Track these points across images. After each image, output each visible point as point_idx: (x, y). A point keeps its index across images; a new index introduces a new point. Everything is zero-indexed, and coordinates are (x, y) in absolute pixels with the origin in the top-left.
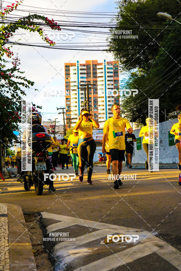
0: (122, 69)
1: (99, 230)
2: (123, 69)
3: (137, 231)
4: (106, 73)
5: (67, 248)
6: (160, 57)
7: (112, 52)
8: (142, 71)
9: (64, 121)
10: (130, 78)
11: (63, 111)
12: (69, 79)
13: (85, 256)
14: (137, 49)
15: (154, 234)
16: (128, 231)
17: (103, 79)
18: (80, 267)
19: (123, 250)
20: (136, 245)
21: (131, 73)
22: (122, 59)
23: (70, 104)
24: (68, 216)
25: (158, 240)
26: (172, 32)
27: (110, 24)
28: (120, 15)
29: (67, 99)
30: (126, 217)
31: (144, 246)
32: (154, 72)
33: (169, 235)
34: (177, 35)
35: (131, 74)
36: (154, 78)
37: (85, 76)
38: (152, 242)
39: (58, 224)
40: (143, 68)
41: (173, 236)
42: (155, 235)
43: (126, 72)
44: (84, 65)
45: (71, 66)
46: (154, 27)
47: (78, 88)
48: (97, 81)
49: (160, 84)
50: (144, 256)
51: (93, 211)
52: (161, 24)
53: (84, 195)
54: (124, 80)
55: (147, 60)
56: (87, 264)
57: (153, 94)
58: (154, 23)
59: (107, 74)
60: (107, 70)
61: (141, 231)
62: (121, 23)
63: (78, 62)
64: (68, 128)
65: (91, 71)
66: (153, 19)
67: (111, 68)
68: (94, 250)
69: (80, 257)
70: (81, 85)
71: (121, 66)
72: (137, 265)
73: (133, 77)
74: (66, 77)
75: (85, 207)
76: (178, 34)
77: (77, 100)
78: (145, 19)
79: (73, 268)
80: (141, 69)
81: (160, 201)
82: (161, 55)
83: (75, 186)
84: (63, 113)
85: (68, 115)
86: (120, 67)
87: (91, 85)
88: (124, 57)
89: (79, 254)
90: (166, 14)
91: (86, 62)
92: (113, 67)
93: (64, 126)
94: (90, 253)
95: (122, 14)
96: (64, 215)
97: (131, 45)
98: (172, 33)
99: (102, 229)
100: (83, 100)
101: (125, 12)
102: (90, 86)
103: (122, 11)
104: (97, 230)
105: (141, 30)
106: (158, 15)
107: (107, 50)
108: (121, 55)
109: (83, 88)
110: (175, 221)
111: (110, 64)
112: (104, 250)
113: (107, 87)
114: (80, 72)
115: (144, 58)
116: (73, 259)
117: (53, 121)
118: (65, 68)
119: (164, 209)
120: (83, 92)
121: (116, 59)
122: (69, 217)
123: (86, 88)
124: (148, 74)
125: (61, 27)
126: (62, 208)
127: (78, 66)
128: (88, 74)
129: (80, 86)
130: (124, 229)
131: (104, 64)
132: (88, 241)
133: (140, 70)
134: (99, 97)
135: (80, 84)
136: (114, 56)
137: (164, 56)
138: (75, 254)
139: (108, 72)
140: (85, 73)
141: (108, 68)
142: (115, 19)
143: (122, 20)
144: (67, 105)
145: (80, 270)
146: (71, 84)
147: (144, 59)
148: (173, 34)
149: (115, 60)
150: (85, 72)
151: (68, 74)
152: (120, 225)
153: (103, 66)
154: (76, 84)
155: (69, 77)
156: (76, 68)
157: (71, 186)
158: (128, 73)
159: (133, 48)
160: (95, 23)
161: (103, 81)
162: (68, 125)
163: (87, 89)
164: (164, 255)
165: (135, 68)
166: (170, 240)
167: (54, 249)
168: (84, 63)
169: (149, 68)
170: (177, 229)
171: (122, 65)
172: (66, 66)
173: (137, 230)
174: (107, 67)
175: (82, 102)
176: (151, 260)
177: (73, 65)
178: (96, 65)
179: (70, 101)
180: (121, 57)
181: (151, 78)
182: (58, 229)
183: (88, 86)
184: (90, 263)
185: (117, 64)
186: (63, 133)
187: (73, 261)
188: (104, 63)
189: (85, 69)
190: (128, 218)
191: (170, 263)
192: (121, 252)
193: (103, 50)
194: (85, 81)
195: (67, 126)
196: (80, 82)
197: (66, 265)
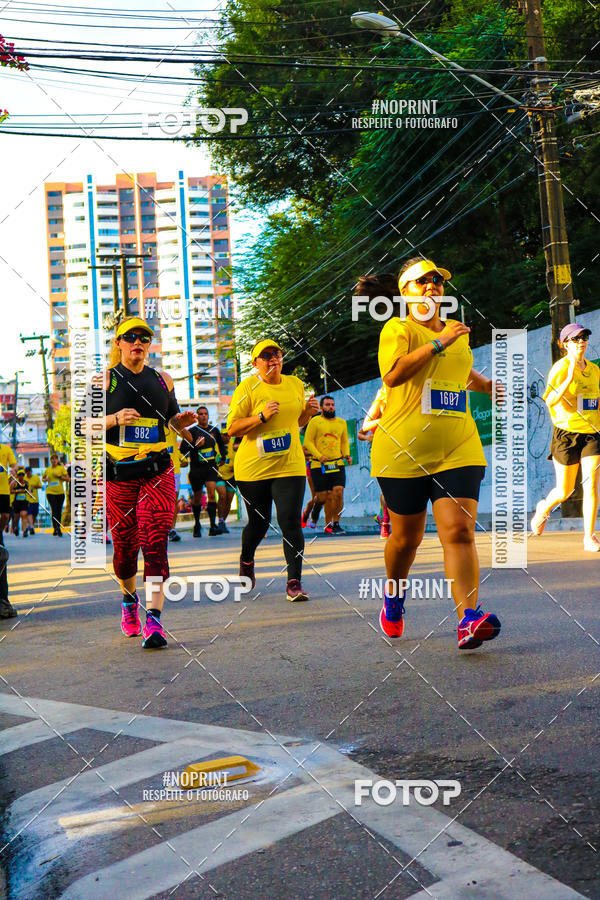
0: (237, 202)
1: (162, 743)
2: (241, 203)
3: (288, 745)
4: (187, 215)
5: (55, 807)
6: (363, 160)
7: (204, 145)
8: (304, 209)
9: (46, 379)
10: (267, 234)
11: (42, 345)
12: (60, 236)
13: (114, 833)
14: (288, 136)
15: (344, 751)
16: (258, 745)
17: (178, 235)
18: (94, 871)
19: (240, 809)
20: (285, 790)
21: (271, 213)
22: (238, 169)
23: (65, 323)
24: (59, 699)
25: (355, 772)
26: (402, 76)
27: (195, 49)
28: (227, 18)
29: (55, 304)
30: (252, 699)
31: (311, 793)
32: (346, 210)
33: (394, 753)
34: (417, 87)
35: (270, 217)
36: (344, 233)
37: (115, 225)
38: (336, 776)
39: (23, 727)
40: (311, 198)
41: (405, 754)
42: (349, 755)
43: (251, 213)
44: (110, 191)
45: (68, 193)
46: (341, 60)
47: (94, 268)
48: (154, 244)
49: (366, 253)
50: (309, 824)
51: (141, 680)
52: (365, 50)
53: (112, 628)
54: (245, 237)
55: (321, 171)
56: (119, 860)
57: (343, 287)
58: (343, 47)
59: (191, 221)
60: (189, 207)
61: (303, 743)
62: (231, 46)
63: (90, 179)
64: (61, 405)
65: (134, 211)
66: (338, 34)
67: (203, 200)
68: (145, 811)
69: (98, 836)
70: (102, 258)
71: (235, 191)
72: (285, 857)
73: (277, 229)
74: (49, 230)
75: (115, 668)
76: (420, 85)
77: (89, 309)
78: (312, 35)
79: (70, 875)
80: (302, 203)
81: (367, 640)
82: (367, 156)
83: (84, 599)
84: (43, 352)
85: (61, 359)
86: (232, 195)
87: (136, 256)
88: (243, 160)
89: (93, 827)
90: (378, 18)
91: (118, 181)
92: (208, 195)
93: (47, 396)
94: (132, 823)
95: (236, 15)
96: (44, 697)
97: (268, 122)
98: (400, 82)
99: (171, 742)
100: (111, 308)
101: (243, 9)
102: (132, 261)
103: (233, 7)
104: (156, 744)
105: (299, 72)
106: (354, 20)
107: (186, 139)
108: (234, 156)
109: (107, 267)
110: (413, 706)
111: (199, 187)
112: (179, 811)
113: (192, 263)
114: (98, 211)
115: (311, 165)
116: (71, 845)
117: (8, 381)
118: (48, 201)
119: (379, 666)
120: (109, 281)
121: (216, 168)
122: (62, 705)
123: (120, 267)
124: (323, 216)
125: (28, 60)
126: (38, 674)
127: (90, 194)
128: (126, 219)
129: (98, 260)
130: (246, 737)
131: (177, 187)
132: (124, 783)
133: (297, 204)
134: (164, 298)
135: (97, 254)
136: (211, 158)
137: (377, 159)
138: (79, 826)
139: (193, 214)
140: (115, 217)
141: (192, 200)
142: (212, 35)
143: (236, 37)
144: (55, 324)
145: (97, 880)
146: (69, 254)
147: (310, 169)
148: (404, 85)
149: (215, 171)
150: (115, 211)
151: (55, 221)
152: (233, 726)
153: (175, 193)
154: (86, 253)
155: (62, 230)
156: (84, 198)
157: (69, 601)
158: (257, 215)
159: (273, 131)
160: (142, 47)
161: (175, 242)
162: (61, 392)
163: (121, 270)
164: (376, 820)
165: (283, 198)
166: (398, 767)
167: (10, 814)
168: (112, 182)
169: (329, 199)
170: (419, 734)
171: (239, 187)
172: (50, 194)
173: (289, 739)
174: (189, 194)
175: (106, 314)
176: (335, 836)
177: (72, 189)
178: (151, 190)
179: (64, 312)
180: (233, 163)
181: (338, 230)
182: (24, 745)
183: (124, 262)
184: (129, 855)
185: (223, 186)
186: (43, 419)
187: (74, 850)
188: (177, 180)
189: (115, 203)
190: (259, 700)
191: (395, 843)
192: (234, 815)
193: (174, 139)
194: (116, 245)
195: (55, 396)
196: (97, 246)
197: (49, 865)
